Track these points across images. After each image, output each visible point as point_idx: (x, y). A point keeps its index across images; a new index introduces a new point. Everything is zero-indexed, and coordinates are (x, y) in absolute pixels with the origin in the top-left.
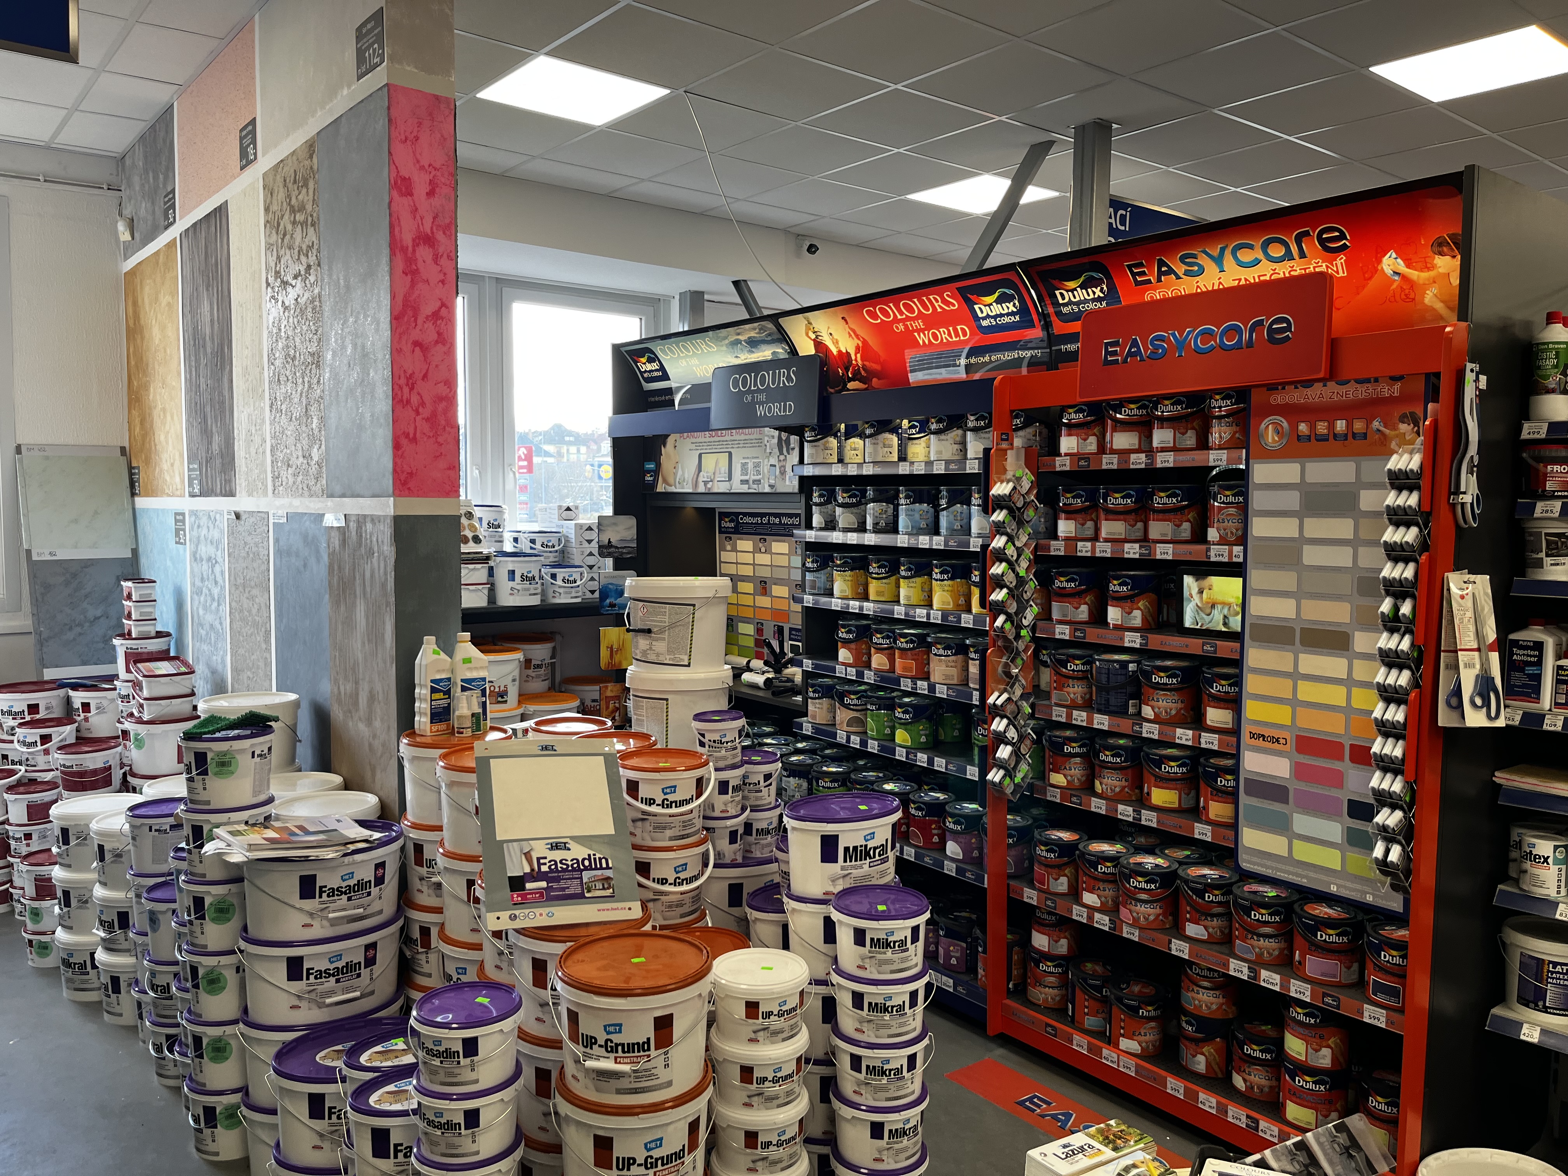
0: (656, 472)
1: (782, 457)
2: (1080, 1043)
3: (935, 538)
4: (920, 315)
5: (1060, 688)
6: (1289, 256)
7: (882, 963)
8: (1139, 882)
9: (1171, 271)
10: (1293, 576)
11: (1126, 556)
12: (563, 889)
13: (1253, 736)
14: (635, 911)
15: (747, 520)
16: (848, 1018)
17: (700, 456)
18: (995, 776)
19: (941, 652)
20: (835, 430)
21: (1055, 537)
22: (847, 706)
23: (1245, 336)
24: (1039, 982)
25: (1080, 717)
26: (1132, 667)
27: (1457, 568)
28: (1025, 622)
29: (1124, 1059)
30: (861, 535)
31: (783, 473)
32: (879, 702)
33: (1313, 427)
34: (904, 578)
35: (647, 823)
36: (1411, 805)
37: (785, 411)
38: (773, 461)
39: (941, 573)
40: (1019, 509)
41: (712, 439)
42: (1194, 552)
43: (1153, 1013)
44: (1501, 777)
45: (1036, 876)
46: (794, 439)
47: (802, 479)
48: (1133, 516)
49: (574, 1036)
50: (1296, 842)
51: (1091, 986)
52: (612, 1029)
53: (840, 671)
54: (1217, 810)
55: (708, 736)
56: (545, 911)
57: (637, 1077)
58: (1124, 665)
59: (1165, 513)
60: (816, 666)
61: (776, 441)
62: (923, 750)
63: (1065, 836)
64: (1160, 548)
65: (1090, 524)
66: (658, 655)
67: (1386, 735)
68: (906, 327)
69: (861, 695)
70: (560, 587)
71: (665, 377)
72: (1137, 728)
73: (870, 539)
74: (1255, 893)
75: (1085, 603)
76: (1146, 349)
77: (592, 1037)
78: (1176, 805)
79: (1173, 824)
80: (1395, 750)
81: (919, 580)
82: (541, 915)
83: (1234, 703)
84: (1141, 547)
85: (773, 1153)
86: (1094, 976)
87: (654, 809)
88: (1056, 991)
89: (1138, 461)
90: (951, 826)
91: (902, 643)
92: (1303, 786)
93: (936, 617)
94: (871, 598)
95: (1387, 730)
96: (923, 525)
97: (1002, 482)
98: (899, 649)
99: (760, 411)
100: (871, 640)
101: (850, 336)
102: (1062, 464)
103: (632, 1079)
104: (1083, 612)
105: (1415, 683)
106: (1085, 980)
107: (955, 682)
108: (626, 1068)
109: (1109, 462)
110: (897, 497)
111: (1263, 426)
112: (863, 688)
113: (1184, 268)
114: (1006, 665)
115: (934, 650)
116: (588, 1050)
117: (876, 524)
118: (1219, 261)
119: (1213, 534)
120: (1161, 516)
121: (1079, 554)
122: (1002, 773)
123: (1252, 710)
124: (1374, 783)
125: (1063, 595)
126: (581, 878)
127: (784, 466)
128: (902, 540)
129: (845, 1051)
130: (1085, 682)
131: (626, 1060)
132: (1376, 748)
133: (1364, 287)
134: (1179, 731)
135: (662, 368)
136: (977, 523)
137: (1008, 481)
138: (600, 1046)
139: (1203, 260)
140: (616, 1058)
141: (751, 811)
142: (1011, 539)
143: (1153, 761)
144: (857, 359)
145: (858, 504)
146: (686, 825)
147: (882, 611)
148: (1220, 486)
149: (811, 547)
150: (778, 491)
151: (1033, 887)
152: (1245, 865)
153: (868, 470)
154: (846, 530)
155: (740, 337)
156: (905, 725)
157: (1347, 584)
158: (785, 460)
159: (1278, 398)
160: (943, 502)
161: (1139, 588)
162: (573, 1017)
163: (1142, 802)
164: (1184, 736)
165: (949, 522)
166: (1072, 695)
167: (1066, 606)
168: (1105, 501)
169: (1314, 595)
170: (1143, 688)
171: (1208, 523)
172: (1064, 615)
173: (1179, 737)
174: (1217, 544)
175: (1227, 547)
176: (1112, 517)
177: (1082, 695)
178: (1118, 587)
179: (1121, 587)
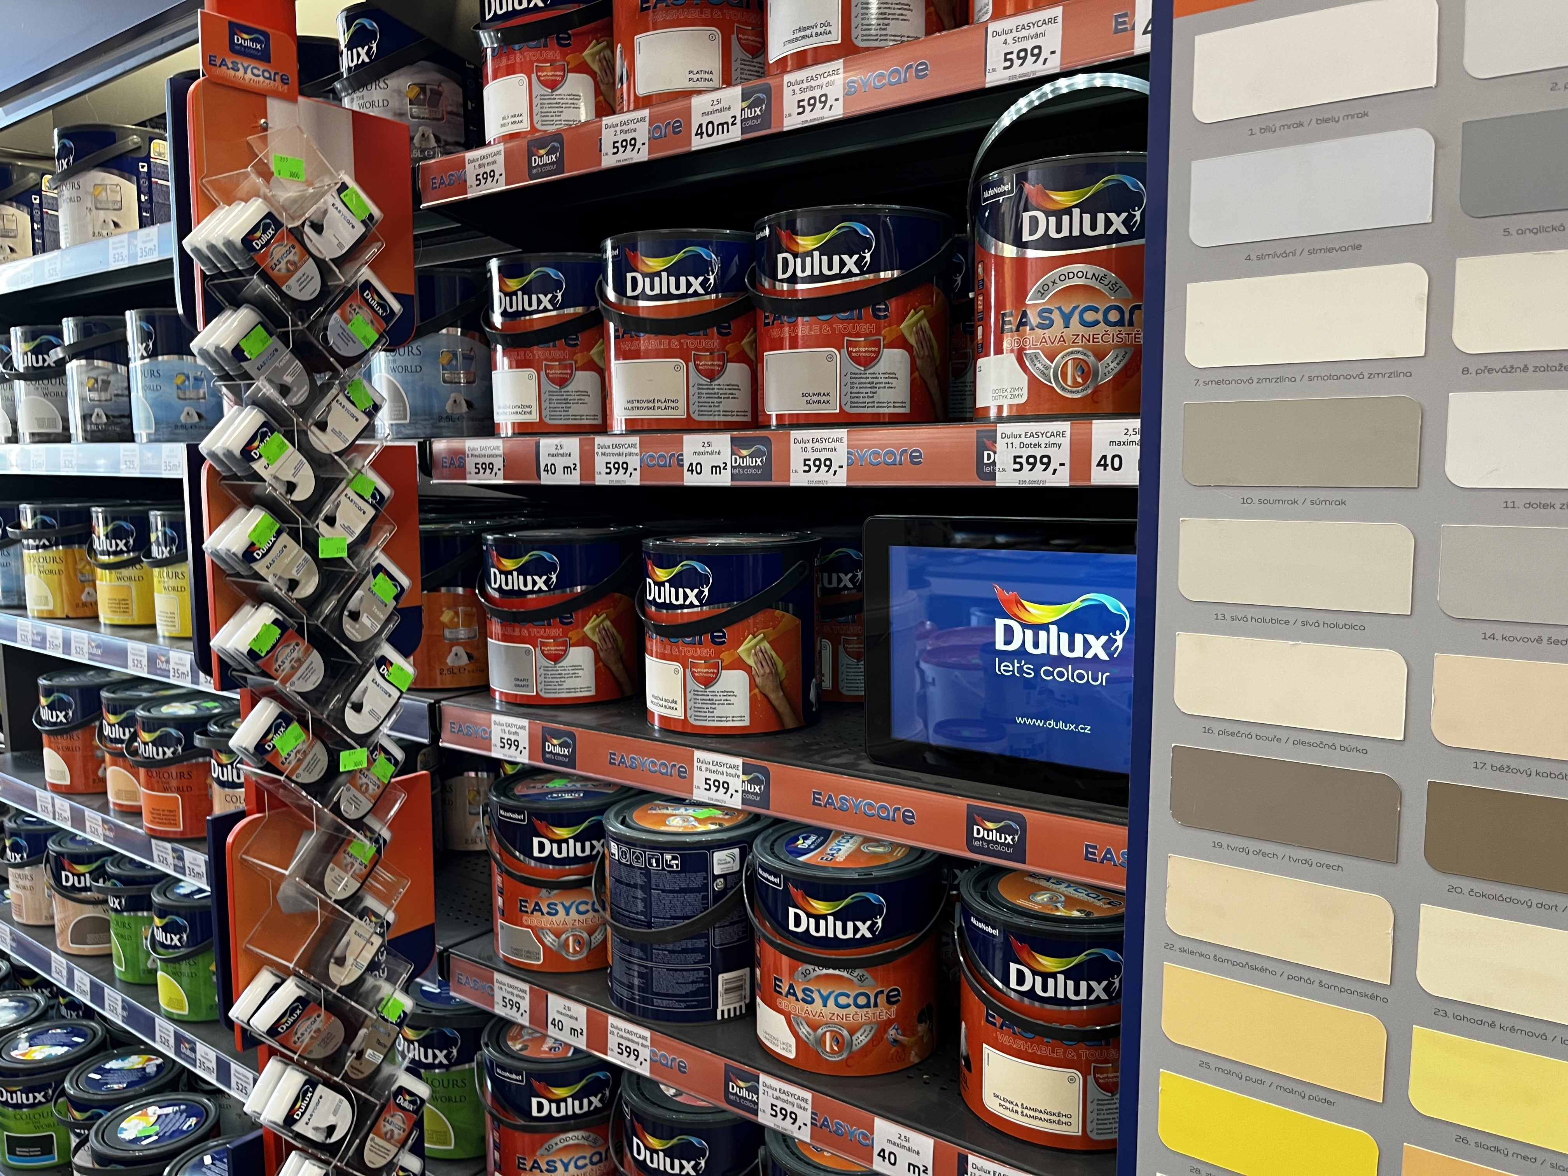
5: (515, 913)
10: (1393, 539)
11: (690, 480)
19: (228, 774)
21: (488, 428)
22: (68, 891)
25: (569, 1020)
26: (722, 866)
28: (358, 723)
34: (157, 563)
42: (926, 455)
48: (714, 337)
53: (48, 805)
58: (697, 855)
64: (802, 445)
65: (583, 380)
73: (81, 459)
75: (584, 641)
84: (736, 443)
89: (719, 118)
94: (103, 619)
96: (187, 414)
100: (100, 728)
102: (489, 171)
104: (577, 672)
109: (625, 142)
110: (124, 340)
115: (215, 767)
117: (82, 420)
119: (998, 381)
120: (806, 329)
121: (546, 480)
125: (517, 617)
130: (585, 902)
134: (884, 1128)
154: (39, 439)
156: (172, 961)
161: (738, 595)
164: (903, 1151)
166: (549, 939)
167: (528, 652)
168: (620, 289)
169: (1499, 631)
170: (758, 948)
171: (980, 337)
172: (520, 682)
173: (883, 1150)
174: (1020, 416)
175: (1065, 426)
176: (646, 341)
177: (579, 942)
178: (673, 590)
179: (681, 590)
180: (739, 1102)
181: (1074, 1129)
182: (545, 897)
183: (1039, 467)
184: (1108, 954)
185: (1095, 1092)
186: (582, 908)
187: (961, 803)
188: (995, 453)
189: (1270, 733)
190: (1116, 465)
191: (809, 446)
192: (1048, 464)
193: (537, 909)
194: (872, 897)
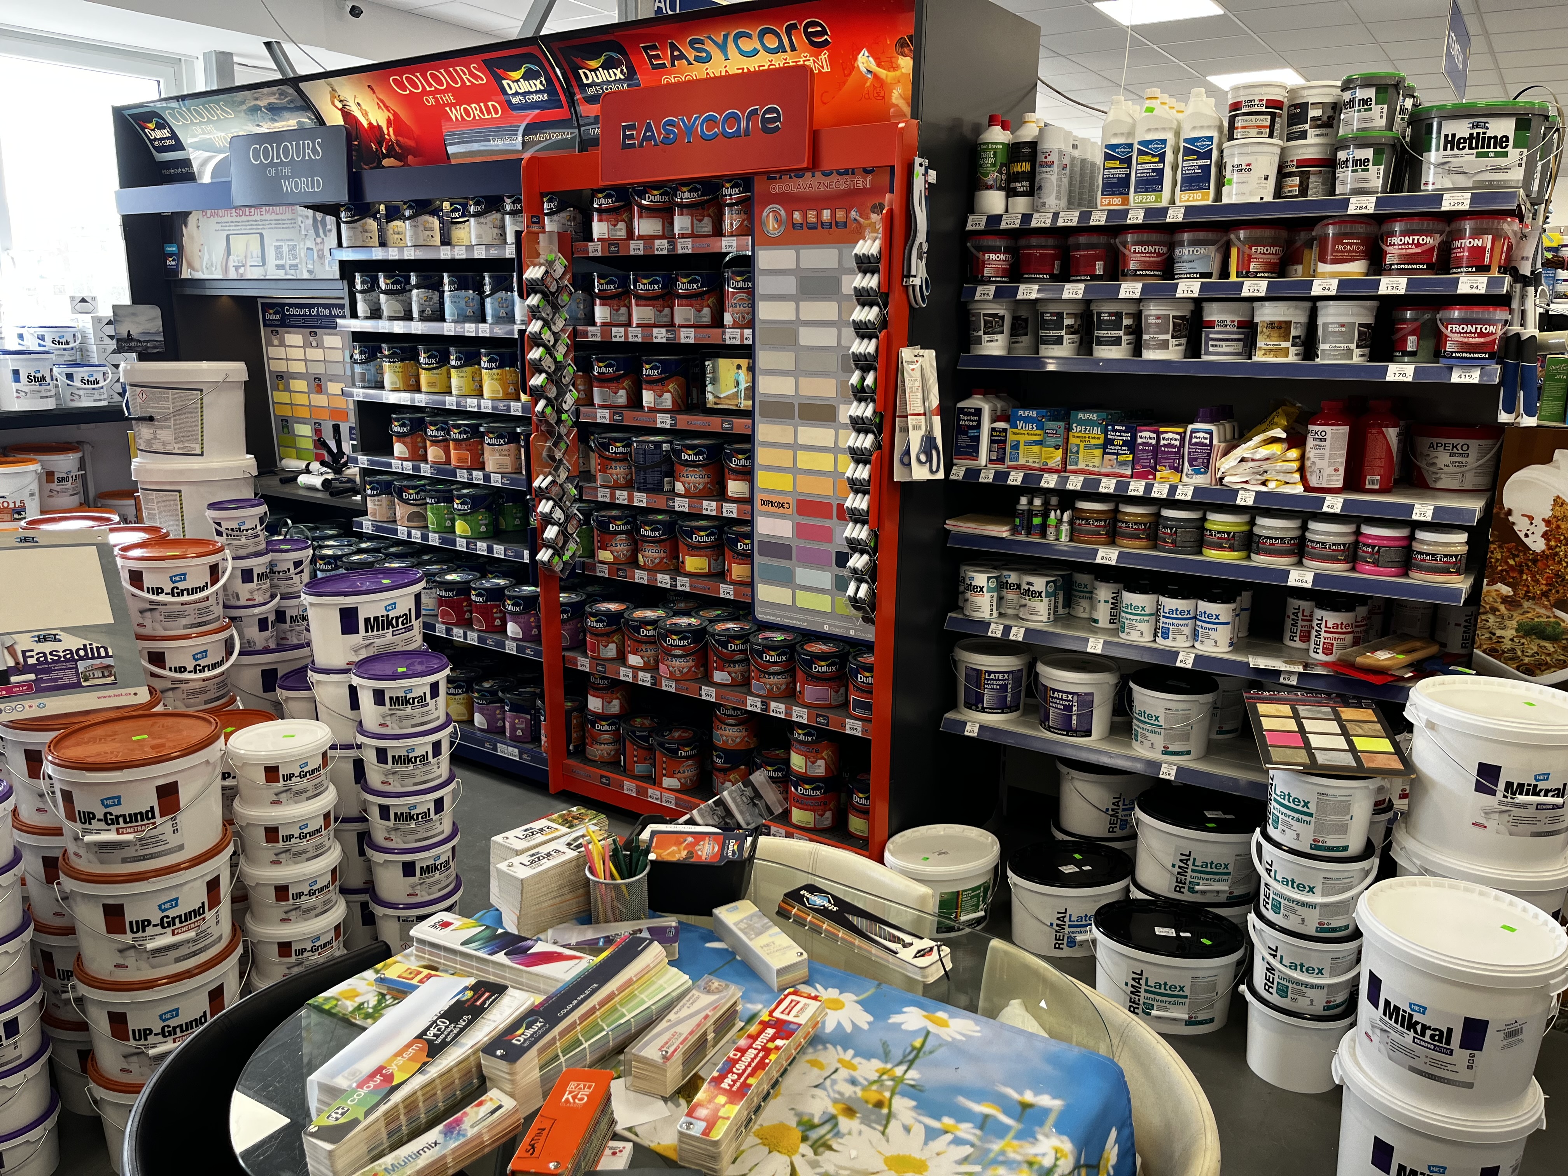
0: (179, 255)
1: (319, 240)
2: (629, 787)
3: (481, 325)
4: (449, 88)
5: (604, 470)
6: (781, 48)
7: (402, 718)
8: (674, 640)
9: (682, 56)
10: (792, 355)
11: (655, 340)
12: (56, 680)
13: (764, 502)
14: (143, 696)
15: (294, 311)
16: (375, 774)
17: (228, 237)
18: (544, 555)
19: (494, 441)
20: (373, 211)
21: (594, 324)
22: (406, 502)
23: (743, 124)
24: (595, 741)
25: (622, 497)
26: (665, 447)
27: (911, 344)
28: (566, 407)
29: (666, 795)
30: (407, 323)
31: (321, 257)
32: (438, 495)
33: (804, 216)
34: (454, 367)
35: (157, 614)
36: (875, 550)
37: (313, 187)
38: (310, 244)
39: (489, 361)
40: (553, 294)
41: (239, 219)
42: (711, 336)
43: (689, 753)
44: (951, 525)
45: (588, 645)
46: (330, 220)
47: (342, 263)
48: (661, 302)
49: (71, 815)
50: (798, 592)
51: (639, 737)
52: (110, 802)
53: (396, 466)
54: (738, 571)
55: (225, 525)
56: (35, 702)
57: (143, 845)
58: (658, 445)
59: (689, 298)
60: (372, 463)
61: (310, 221)
62: (481, 539)
63: (613, 607)
64: (683, 332)
65: (623, 310)
66: (164, 444)
67: (857, 492)
68: (436, 100)
69: (419, 489)
70: (79, 389)
71: (179, 146)
72: (670, 503)
73: (417, 327)
74: (767, 639)
75: (623, 388)
76: (659, 134)
77: (89, 813)
78: (706, 571)
79: (703, 588)
80: (861, 503)
81: (468, 370)
82: (30, 707)
83: (747, 474)
84: (667, 331)
85: (306, 902)
86: (642, 729)
87: (162, 598)
88: (611, 746)
89: (661, 247)
90: (510, 608)
91: (455, 434)
92: (802, 543)
93: (487, 406)
94: (424, 389)
95: (857, 487)
96: (469, 312)
97: (535, 266)
98: (453, 440)
99: (286, 186)
100: (426, 433)
101: (379, 107)
102: (595, 249)
103: (138, 847)
104: (621, 398)
105: (878, 445)
106: (633, 732)
107: (509, 470)
108: (130, 837)
109: (636, 248)
110: (441, 284)
111: (765, 214)
112: (422, 482)
113: (694, 53)
114: (550, 449)
115: (487, 440)
116: (87, 826)
117: (421, 312)
118: (723, 48)
119: (728, 319)
120: (684, 301)
121: (614, 339)
122: (550, 552)
123: (763, 479)
124: (847, 533)
125: (603, 380)
126: (76, 668)
127: (322, 250)
128: (448, 328)
129: (374, 803)
130: (625, 464)
131: (129, 830)
132: (848, 504)
133: (844, 83)
134: (705, 503)
135: (174, 136)
136: (520, 310)
137: (541, 265)
138: (99, 820)
139: (710, 47)
140: (118, 830)
141: (282, 599)
142: (547, 324)
143: (685, 532)
144: (390, 133)
145: (401, 291)
146: (201, 612)
147: (434, 402)
148: (733, 273)
149: (358, 337)
150: (318, 277)
151: (585, 655)
152: (760, 617)
153: (410, 254)
154: (391, 318)
155: (258, 103)
156: (464, 516)
157: (833, 362)
158: (322, 242)
159: (777, 188)
160: (487, 289)
161: (668, 372)
162: (68, 797)
163: (677, 570)
164: (709, 507)
165: (493, 309)
166: (614, 476)
167: (606, 391)
168: (635, 286)
170: (675, 467)
171: (724, 308)
172: (604, 400)
174: (731, 327)
175: (739, 330)
176: (642, 302)
177: (624, 475)
178: (650, 371)
179: (652, 371)
180: (670, 506)
181: (744, 494)
182: (614, 464)
185: (747, 486)
186: (624, 467)
187: (720, 418)
188: (727, 336)
189: (773, 396)
190: (748, 339)
192: (736, 339)
193: (611, 467)
194: (703, 449)
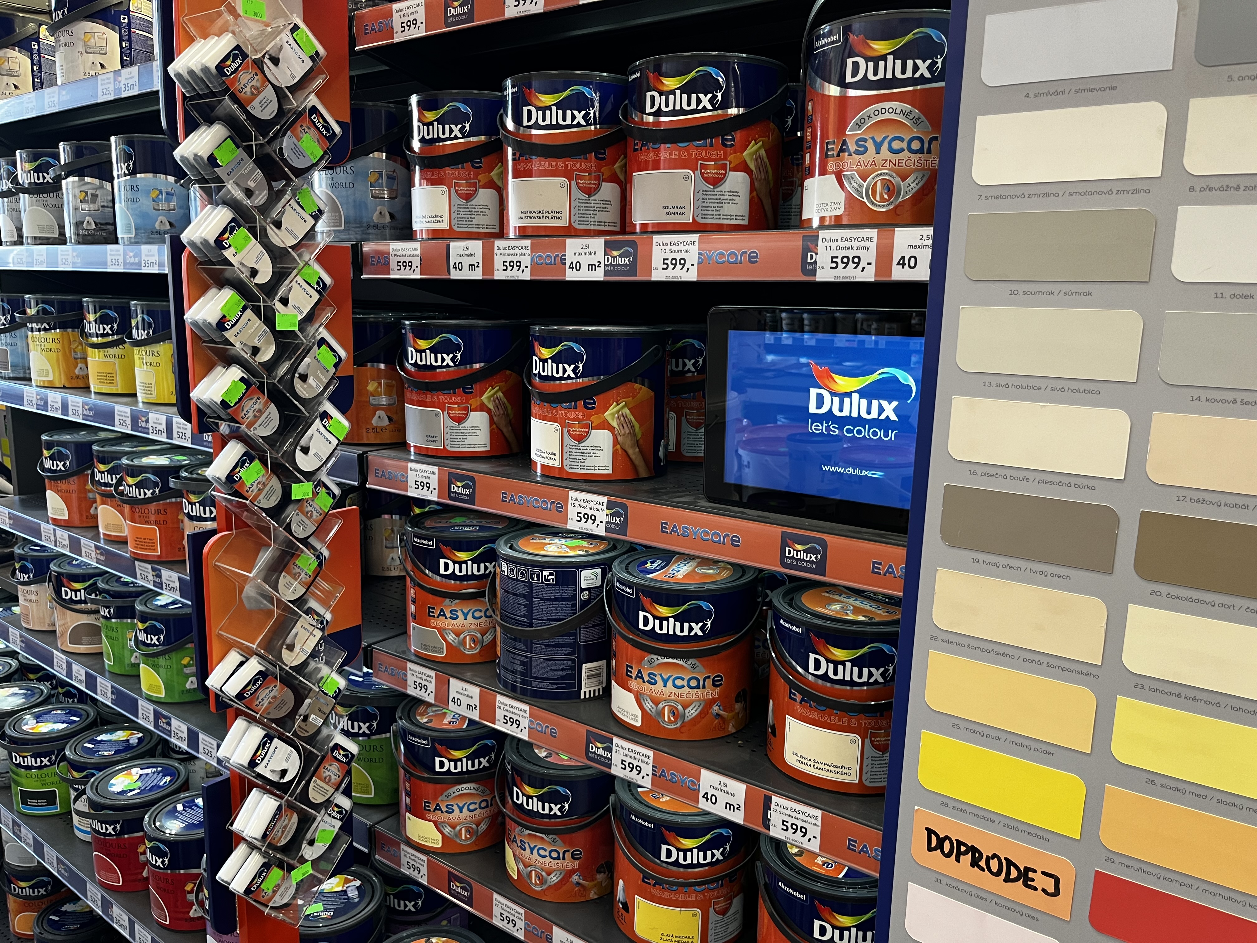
5: (423, 617)
10: (1127, 322)
11: (571, 276)
13: (939, 841)
19: (196, 510)
22: (67, 603)
25: (466, 698)
26: (588, 579)
28: (308, 462)
30: (51, 250)
34: (140, 344)
42: (761, 256)
48: (593, 160)
53: (50, 535)
58: (568, 573)
60: (15, 522)
64: (662, 248)
73: (74, 258)
75: (482, 408)
84: (609, 246)
94: (94, 386)
100: (92, 475)
102: (406, 21)
104: (476, 431)
115: (187, 505)
117: (75, 226)
119: (821, 197)
120: (666, 151)
121: (455, 275)
123: (940, 761)
125: (429, 386)
130: (480, 609)
134: (708, 777)
143: (639, 831)
145: (47, 185)
156: (153, 657)
161: (606, 371)
164: (723, 794)
166: (451, 637)
167: (437, 414)
168: (518, 120)
169: (1203, 394)
170: (614, 643)
171: (807, 162)
172: (430, 438)
173: (707, 793)
174: (838, 224)
175: (873, 233)
176: (536, 163)
177: (474, 640)
178: (554, 365)
179: (561, 366)
180: (596, 759)
181: (853, 778)
182: (448, 605)
183: (851, 265)
184: (886, 648)
185: (870, 751)
186: (477, 614)
187: (778, 530)
188: (817, 254)
189: (1021, 474)
190: (912, 264)
191: (668, 248)
192: (858, 264)
193: (442, 614)
194: (704, 605)
